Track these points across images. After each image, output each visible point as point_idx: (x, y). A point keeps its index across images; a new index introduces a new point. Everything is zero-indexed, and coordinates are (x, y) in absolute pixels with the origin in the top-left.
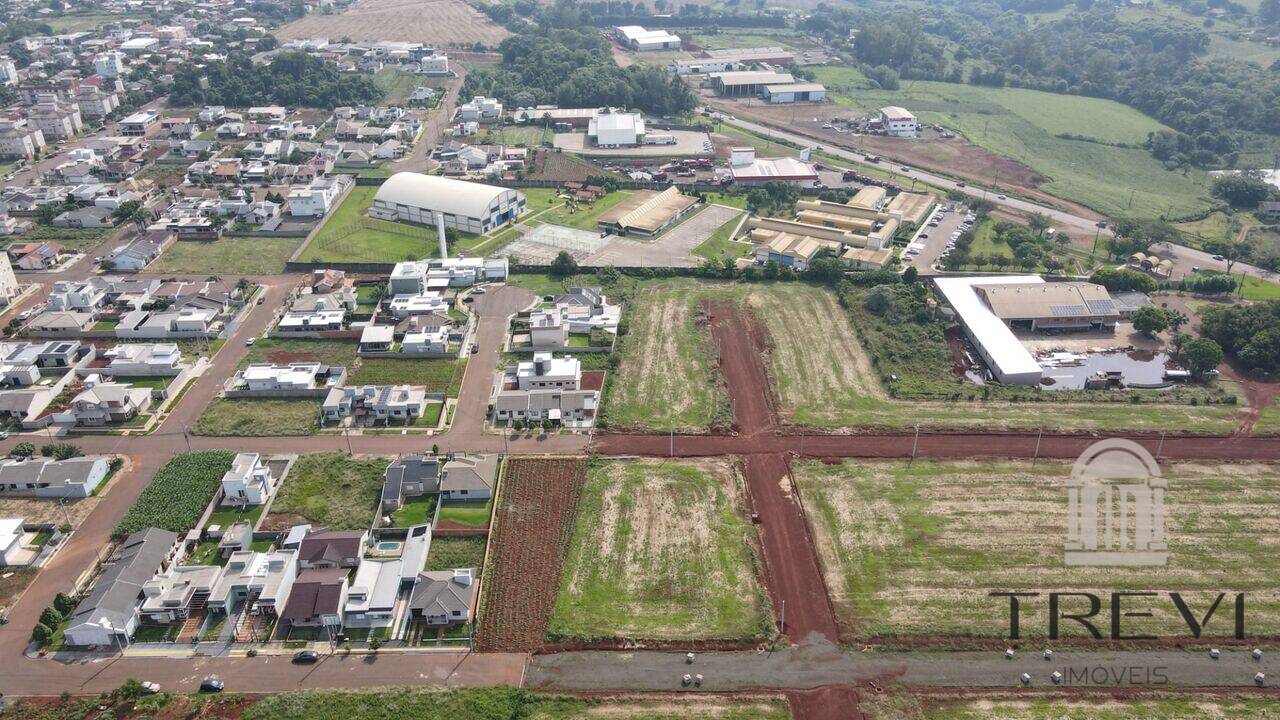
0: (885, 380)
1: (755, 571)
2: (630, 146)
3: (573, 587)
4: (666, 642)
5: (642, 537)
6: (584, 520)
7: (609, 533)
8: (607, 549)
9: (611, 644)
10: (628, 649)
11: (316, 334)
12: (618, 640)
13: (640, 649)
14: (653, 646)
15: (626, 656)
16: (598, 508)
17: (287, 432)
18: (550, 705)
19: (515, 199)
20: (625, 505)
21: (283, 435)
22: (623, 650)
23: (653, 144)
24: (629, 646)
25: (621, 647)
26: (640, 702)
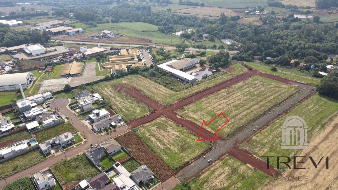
0: (171, 89)
1: (194, 135)
2: (43, 54)
3: (165, 158)
4: (196, 157)
5: (166, 141)
6: (149, 143)
7: (158, 143)
8: (162, 147)
9: (187, 164)
10: (191, 163)
11: (7, 134)
12: (188, 162)
13: (193, 161)
14: (195, 159)
15: (193, 164)
16: (149, 139)
17: (35, 163)
18: (192, 182)
19: (31, 75)
20: (154, 136)
21: (35, 165)
22: (190, 163)
23: (50, 52)
24: (191, 162)
25: (189, 163)
26: (207, 170)
